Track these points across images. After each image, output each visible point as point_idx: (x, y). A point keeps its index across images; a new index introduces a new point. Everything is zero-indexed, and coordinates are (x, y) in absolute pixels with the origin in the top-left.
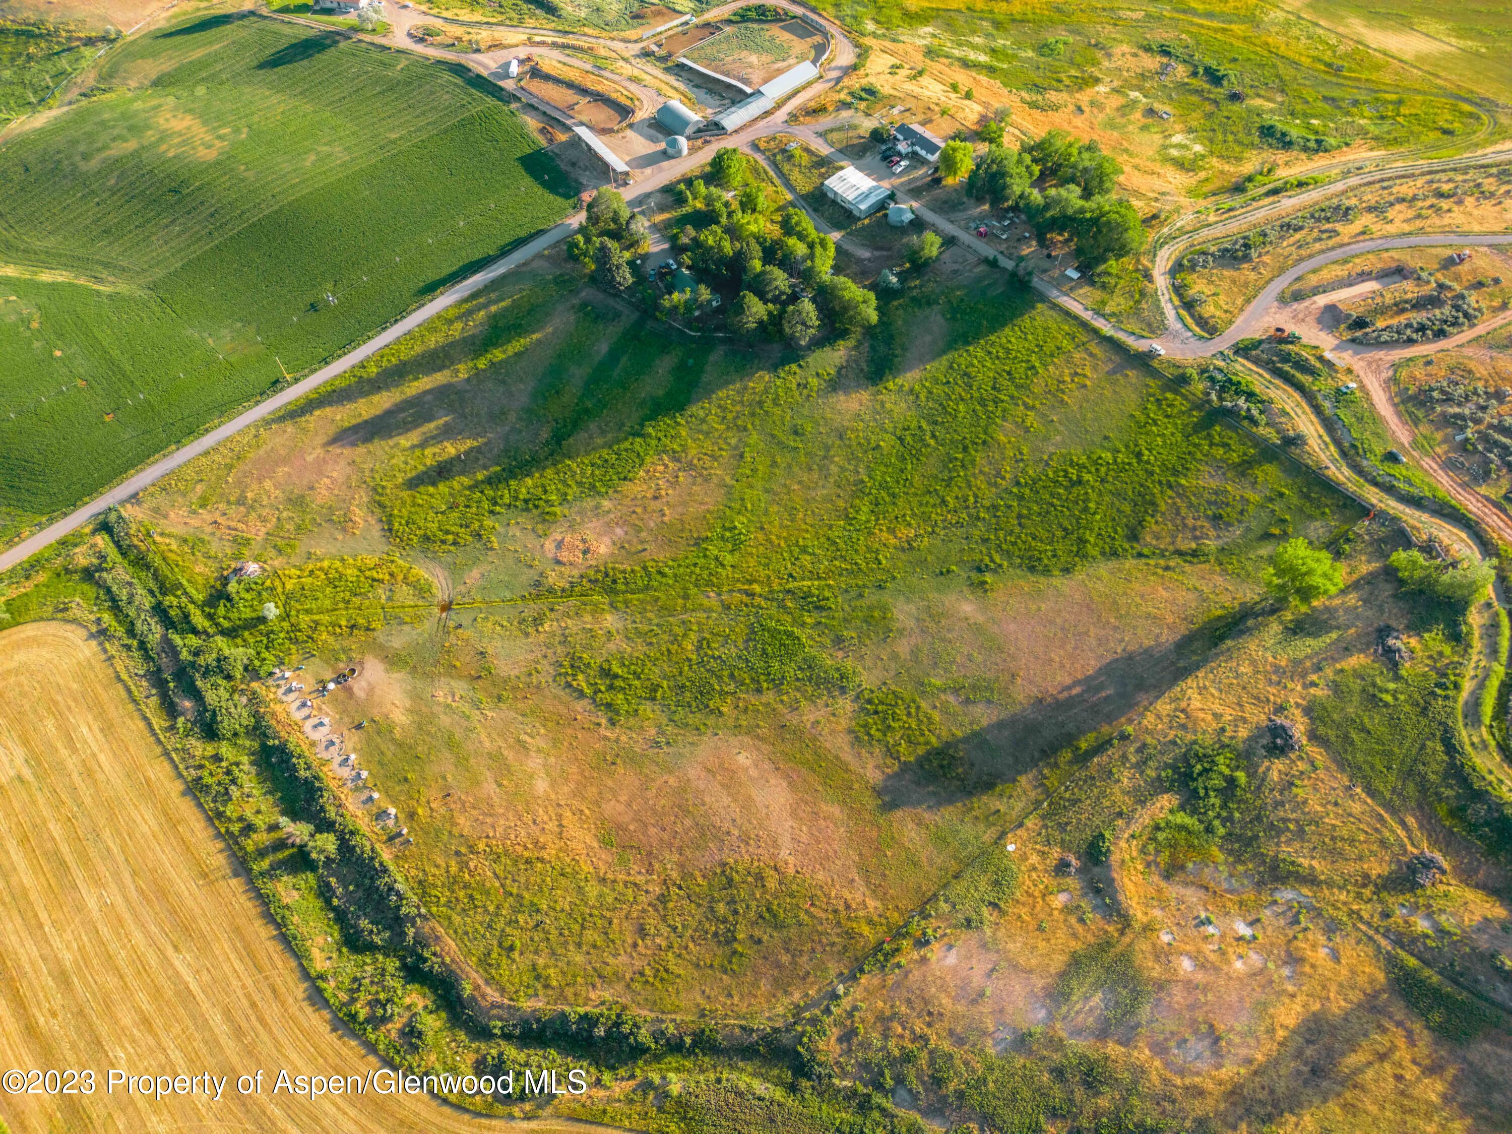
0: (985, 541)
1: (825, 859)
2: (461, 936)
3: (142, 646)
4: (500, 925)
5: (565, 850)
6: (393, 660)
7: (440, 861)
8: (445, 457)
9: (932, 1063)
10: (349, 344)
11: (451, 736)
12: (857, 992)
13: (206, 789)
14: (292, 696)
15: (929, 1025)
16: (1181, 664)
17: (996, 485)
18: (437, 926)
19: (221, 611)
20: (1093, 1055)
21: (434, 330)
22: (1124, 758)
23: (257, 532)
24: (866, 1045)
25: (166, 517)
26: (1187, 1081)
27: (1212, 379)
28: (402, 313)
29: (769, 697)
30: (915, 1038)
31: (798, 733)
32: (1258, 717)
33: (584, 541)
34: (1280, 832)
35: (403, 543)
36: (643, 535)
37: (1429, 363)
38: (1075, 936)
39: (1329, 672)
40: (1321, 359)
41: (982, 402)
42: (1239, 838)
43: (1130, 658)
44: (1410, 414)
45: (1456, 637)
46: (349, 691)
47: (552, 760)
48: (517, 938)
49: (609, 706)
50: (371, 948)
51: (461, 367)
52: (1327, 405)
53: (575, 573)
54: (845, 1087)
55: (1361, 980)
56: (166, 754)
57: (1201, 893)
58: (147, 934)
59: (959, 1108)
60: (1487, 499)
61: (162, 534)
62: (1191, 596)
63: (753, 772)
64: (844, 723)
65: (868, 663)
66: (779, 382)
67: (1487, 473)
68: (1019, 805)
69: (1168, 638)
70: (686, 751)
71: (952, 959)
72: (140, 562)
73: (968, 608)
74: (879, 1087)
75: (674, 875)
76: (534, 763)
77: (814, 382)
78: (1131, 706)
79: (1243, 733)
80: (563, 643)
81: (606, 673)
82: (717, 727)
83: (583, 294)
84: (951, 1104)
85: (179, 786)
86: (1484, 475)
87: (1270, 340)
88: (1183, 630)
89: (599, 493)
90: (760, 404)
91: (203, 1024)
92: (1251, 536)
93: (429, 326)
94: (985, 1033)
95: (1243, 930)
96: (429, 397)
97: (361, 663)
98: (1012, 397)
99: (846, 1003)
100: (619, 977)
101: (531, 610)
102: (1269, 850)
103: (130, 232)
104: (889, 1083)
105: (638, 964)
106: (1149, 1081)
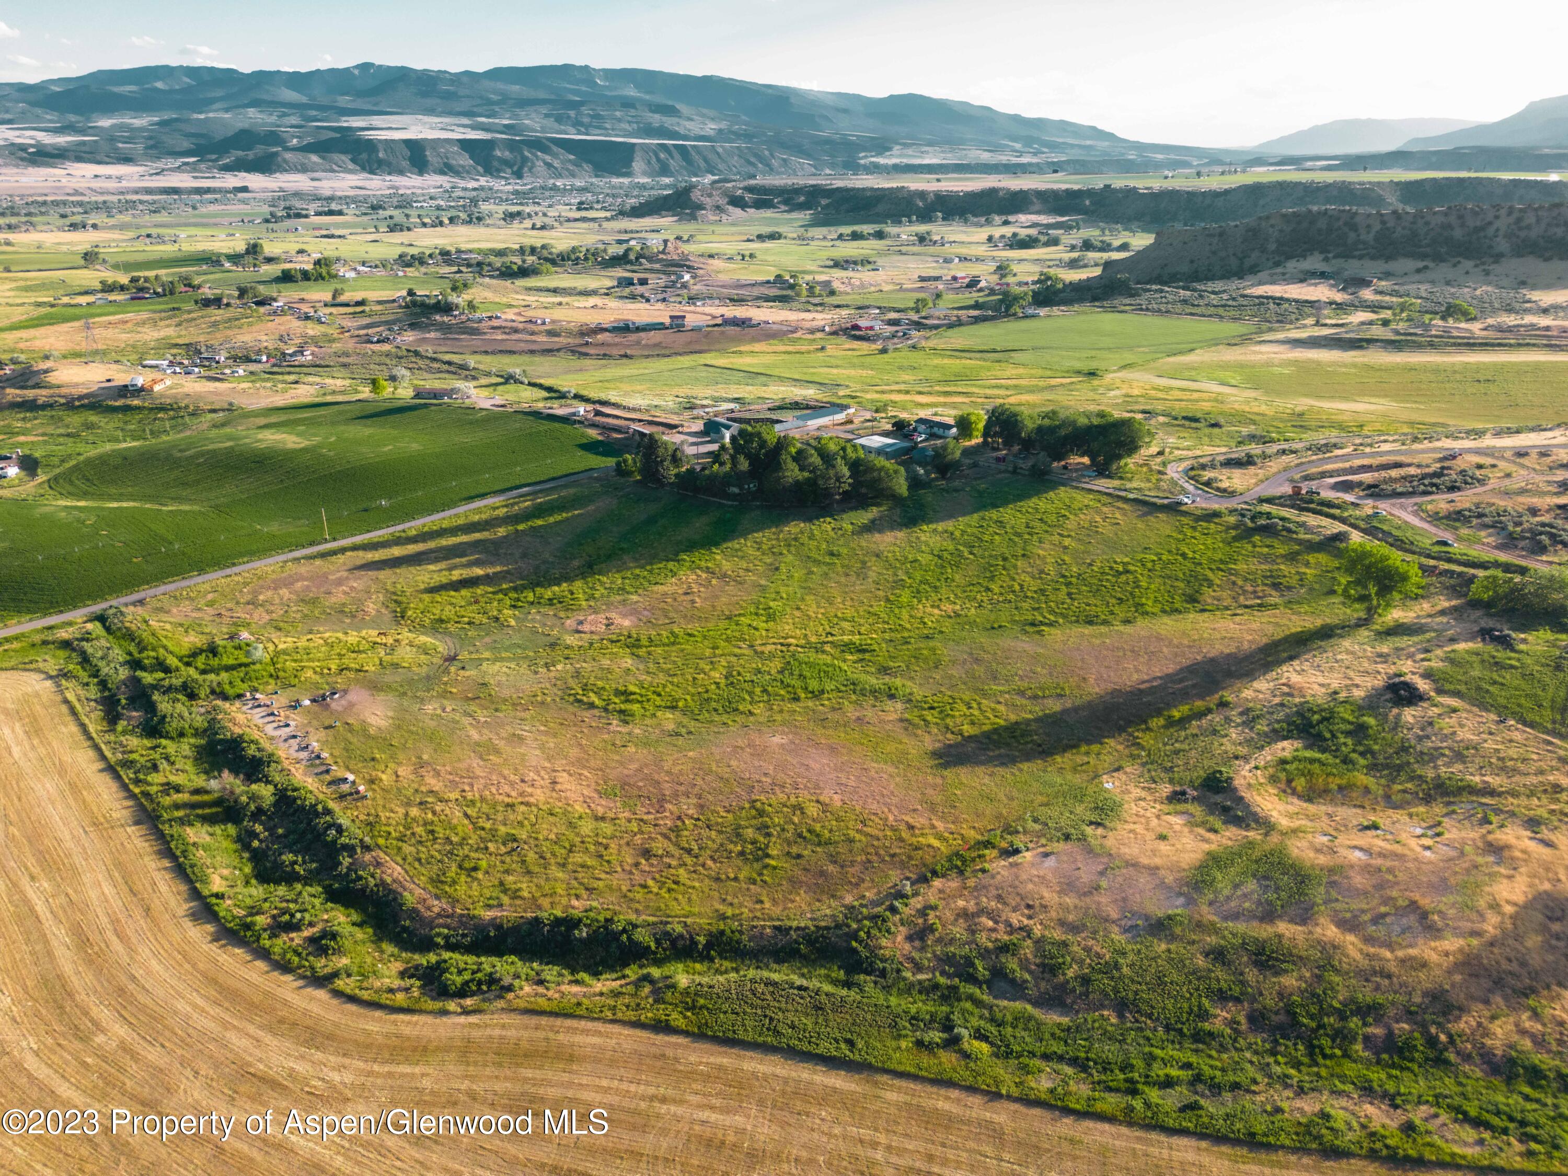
0: (1036, 609)
1: (878, 797)
2: (411, 861)
3: (103, 683)
4: (463, 852)
5: (557, 798)
6: (381, 689)
7: (399, 809)
8: (472, 575)
9: (1040, 952)
11: (436, 733)
12: (930, 893)
13: (130, 765)
14: (259, 710)
15: (1030, 917)
16: (1272, 659)
18: (382, 855)
19: (202, 659)
20: (1261, 936)
21: (480, 513)
22: (1227, 720)
23: (262, 619)
24: (946, 941)
25: (168, 612)
26: (1400, 954)
27: (1242, 514)
29: (808, 702)
30: (1011, 929)
31: (841, 722)
32: (1371, 682)
33: (608, 619)
34: (1434, 758)
35: (415, 624)
36: (671, 614)
38: (1206, 841)
39: (1441, 653)
42: (1387, 766)
46: (325, 706)
48: (483, 861)
49: (622, 712)
50: (289, 878)
51: (501, 530)
53: (596, 637)
54: (920, 982)
56: (94, 745)
57: (1357, 810)
59: (1087, 994)
61: (157, 621)
63: (789, 747)
64: (895, 715)
65: (919, 680)
66: (814, 527)
70: (711, 737)
71: (1050, 863)
72: (126, 636)
73: (1025, 645)
74: (972, 979)
77: (849, 527)
78: (1223, 687)
79: (1360, 693)
80: (576, 676)
81: (621, 692)
82: (747, 722)
83: (629, 490)
84: (1074, 990)
89: (627, 592)
90: (796, 539)
91: (38, 938)
94: (1107, 920)
97: (345, 690)
99: (917, 903)
100: (612, 889)
101: (543, 658)
102: (1427, 772)
104: (983, 974)
105: (639, 879)
106: (1348, 956)
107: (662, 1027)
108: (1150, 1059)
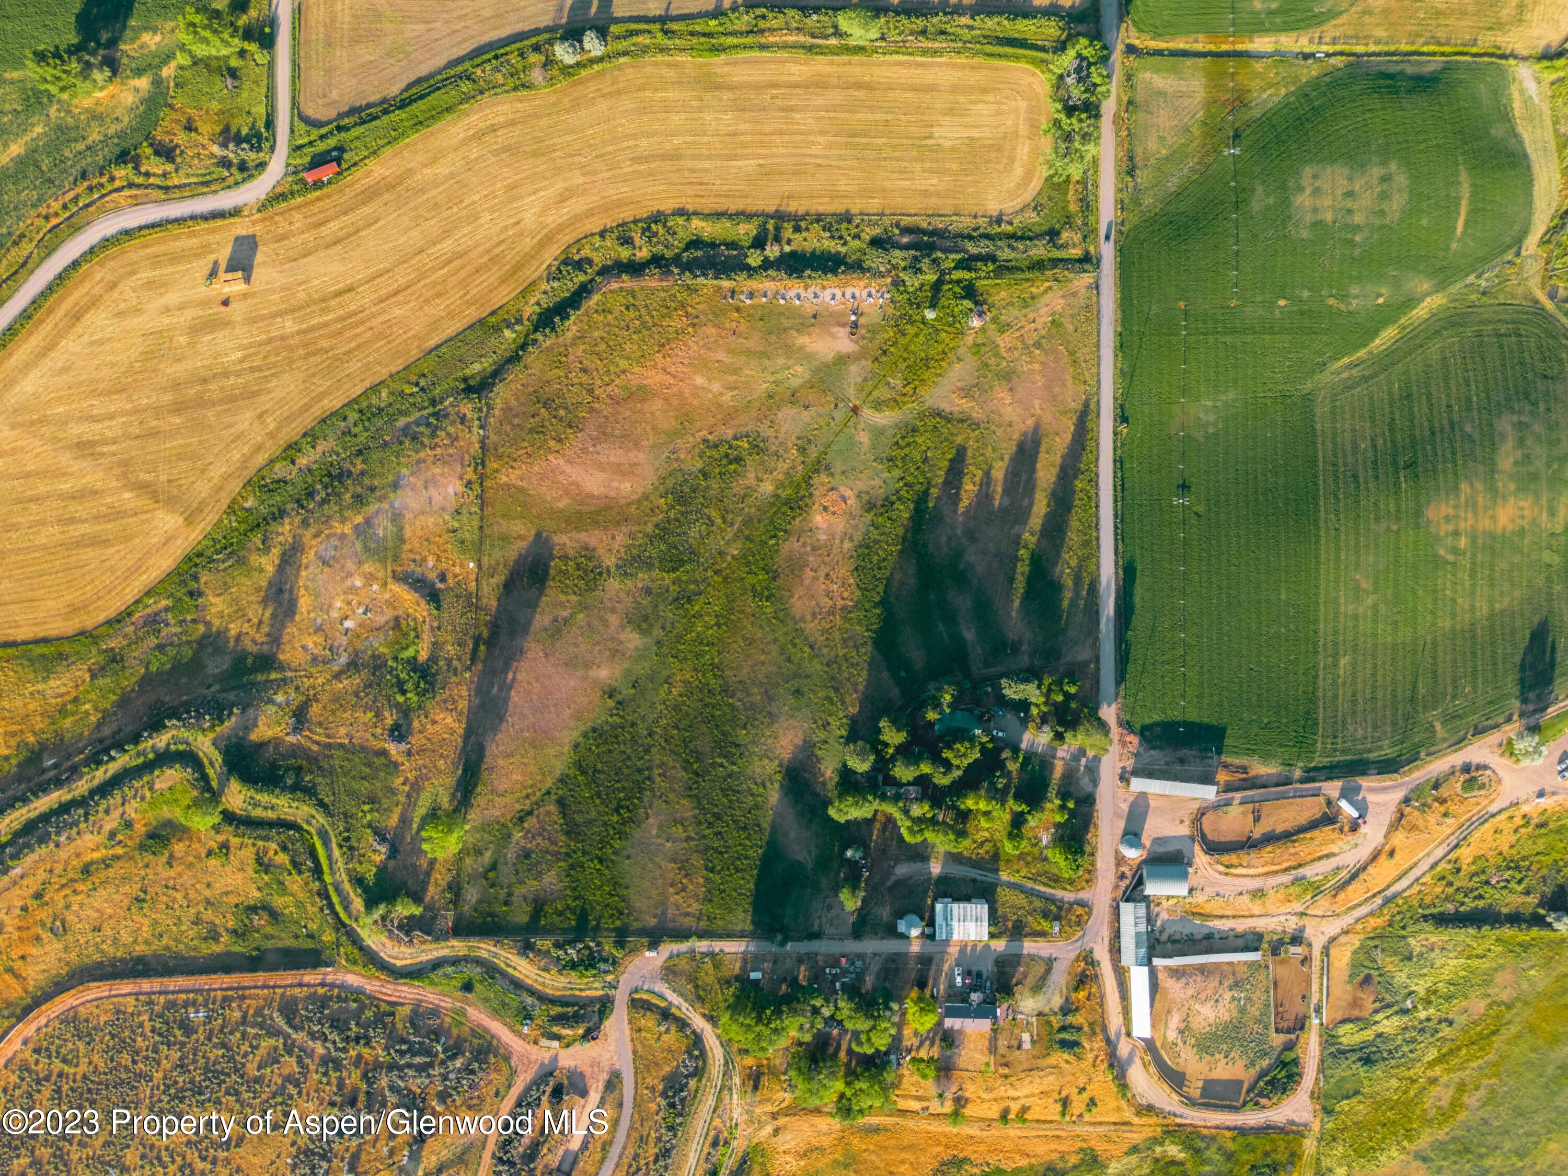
0: (633, 725)
1: (542, 477)
2: (653, 291)
3: (970, 238)
4: (643, 311)
5: (655, 366)
6: (842, 360)
7: (701, 307)
8: (966, 479)
9: (422, 443)
10: (1121, 487)
11: (768, 358)
12: (475, 438)
13: (840, 222)
14: (865, 293)
15: (435, 455)
16: (472, 739)
17: (659, 767)
18: (668, 284)
19: (958, 290)
20: (365, 509)
21: (1086, 544)
22: (459, 659)
23: (1004, 341)
24: (453, 423)
25: (1063, 297)
26: (323, 536)
27: (606, 961)
28: (1120, 535)
29: (649, 529)
30: (437, 445)
31: (618, 524)
32: (416, 740)
33: (834, 513)
34: (366, 687)
35: (922, 416)
36: (809, 549)
37: (497, 1094)
38: (411, 551)
39: (402, 799)
40: (557, 1037)
41: (718, 817)
42: (380, 667)
43: (501, 718)
44: (481, 1037)
45: (358, 881)
46: (844, 325)
47: (710, 396)
48: (632, 314)
49: (716, 446)
50: (686, 249)
51: (1034, 540)
52: (529, 1000)
53: (816, 493)
54: (446, 401)
55: (288, 648)
56: (882, 214)
57: (377, 625)
58: (780, 156)
60: (402, 1004)
61: (1050, 288)
62: (501, 788)
63: (615, 484)
64: (601, 551)
65: (622, 595)
66: (841, 714)
67: (413, 1024)
68: (486, 589)
69: (492, 749)
70: (657, 464)
71: (451, 490)
72: (1038, 266)
73: (604, 674)
74: (434, 414)
75: (596, 405)
76: (716, 387)
77: (822, 735)
78: (478, 691)
79: (416, 724)
80: (776, 454)
81: (738, 460)
82: (656, 488)
83: (1026, 658)
84: (402, 437)
85: (855, 210)
86: (414, 1019)
87: (597, 1027)
88: (488, 760)
89: (861, 546)
90: (836, 690)
91: (709, 158)
92: (502, 860)
93: (1091, 546)
94: (412, 474)
95: (348, 624)
96: (1026, 502)
97: (856, 342)
98: (704, 837)
99: (475, 430)
100: (573, 344)
101: (813, 452)
102: (365, 673)
103: (1392, 412)
104: (432, 420)
105: (571, 357)
106: (337, 521)
107: (493, 313)
108: (366, 430)
